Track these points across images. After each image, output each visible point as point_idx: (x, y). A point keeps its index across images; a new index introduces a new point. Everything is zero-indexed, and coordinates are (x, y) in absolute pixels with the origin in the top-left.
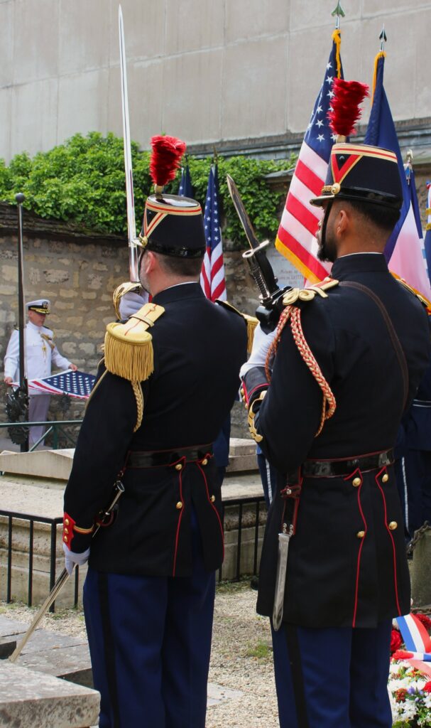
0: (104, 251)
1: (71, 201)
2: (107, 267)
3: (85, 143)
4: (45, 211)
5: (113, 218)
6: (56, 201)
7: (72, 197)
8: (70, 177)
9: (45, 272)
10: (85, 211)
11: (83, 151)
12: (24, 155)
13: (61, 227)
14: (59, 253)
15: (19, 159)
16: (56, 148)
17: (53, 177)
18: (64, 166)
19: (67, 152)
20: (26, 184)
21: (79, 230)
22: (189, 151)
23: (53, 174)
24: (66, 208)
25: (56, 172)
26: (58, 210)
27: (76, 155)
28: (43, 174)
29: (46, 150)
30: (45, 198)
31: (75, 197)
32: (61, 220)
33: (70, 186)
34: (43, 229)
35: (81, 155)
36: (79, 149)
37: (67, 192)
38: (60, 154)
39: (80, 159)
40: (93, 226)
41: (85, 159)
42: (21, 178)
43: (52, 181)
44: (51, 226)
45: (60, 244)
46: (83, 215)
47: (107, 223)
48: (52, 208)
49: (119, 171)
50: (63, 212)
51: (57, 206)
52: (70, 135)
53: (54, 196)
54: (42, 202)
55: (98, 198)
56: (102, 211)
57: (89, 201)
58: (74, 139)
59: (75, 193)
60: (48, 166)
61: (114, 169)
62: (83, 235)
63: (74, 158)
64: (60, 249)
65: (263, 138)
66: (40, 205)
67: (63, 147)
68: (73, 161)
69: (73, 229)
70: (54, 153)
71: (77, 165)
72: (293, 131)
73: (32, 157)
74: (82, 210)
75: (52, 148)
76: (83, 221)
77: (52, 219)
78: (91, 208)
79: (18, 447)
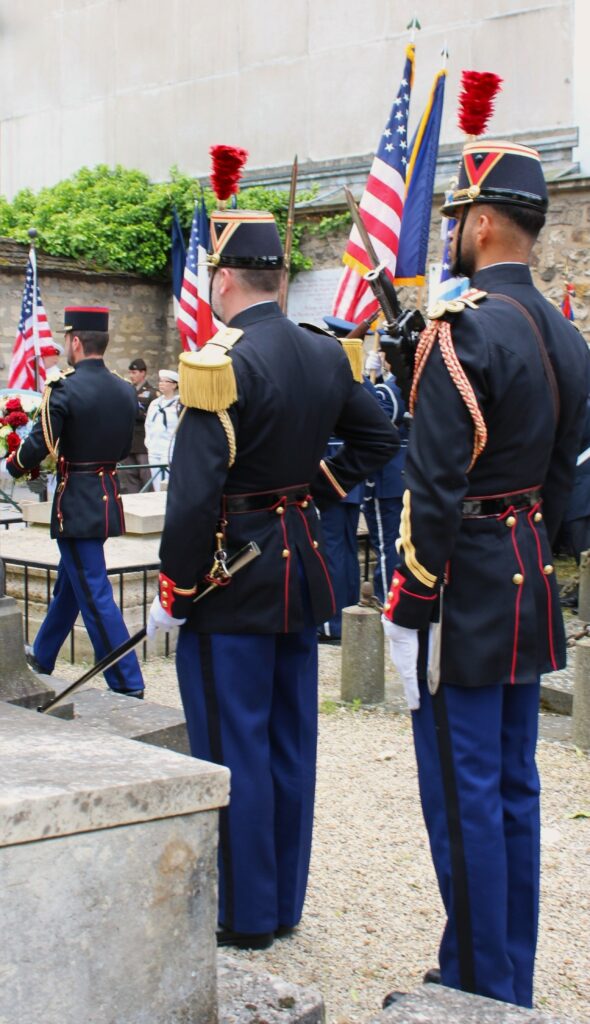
0: (116, 289)
1: (82, 237)
2: (121, 307)
3: (93, 176)
4: (55, 248)
5: (125, 254)
6: (66, 237)
7: (81, 233)
8: (78, 212)
9: (55, 313)
10: (96, 248)
11: (91, 185)
12: (28, 191)
13: (70, 264)
14: (69, 292)
15: (22, 195)
16: (61, 183)
17: (61, 212)
18: (71, 201)
19: (74, 186)
20: (32, 221)
21: (90, 267)
22: (203, 182)
23: (60, 209)
24: (76, 244)
25: (63, 207)
26: (68, 246)
27: (84, 189)
28: (50, 210)
29: (50, 185)
30: (53, 235)
31: (85, 232)
32: (71, 258)
33: (80, 221)
34: (52, 267)
35: (89, 189)
36: (86, 182)
37: (76, 227)
38: (67, 188)
39: (88, 192)
40: (105, 262)
41: (94, 193)
42: (26, 215)
43: (60, 216)
44: (60, 264)
45: (70, 282)
46: (93, 252)
47: (118, 260)
48: (61, 245)
49: (129, 205)
50: (73, 249)
51: (66, 243)
52: (76, 170)
53: (63, 232)
54: (51, 238)
55: (109, 233)
56: (114, 247)
57: (99, 236)
58: (81, 172)
59: (85, 229)
60: (54, 202)
61: (125, 202)
62: (94, 273)
63: (81, 192)
64: (69, 288)
65: (282, 168)
66: (49, 242)
67: (68, 181)
68: (81, 195)
69: (83, 267)
70: (61, 187)
71: (85, 199)
72: (315, 159)
73: (36, 193)
74: (92, 246)
75: (57, 182)
76: (94, 258)
77: (62, 257)
78: (102, 244)
79: (37, 496)
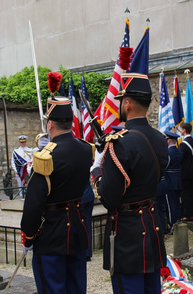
1: (25, 95)
3: (29, 70)
4: (14, 99)
6: (19, 95)
7: (25, 93)
8: (24, 85)
9: (16, 125)
10: (31, 98)
11: (29, 74)
12: (5, 77)
13: (21, 105)
14: (21, 116)
15: (2, 79)
16: (17, 73)
17: (17, 85)
18: (21, 80)
19: (22, 74)
20: (6, 89)
21: (29, 106)
22: (72, 71)
23: (17, 84)
24: (23, 98)
25: (18, 83)
26: (20, 98)
27: (26, 75)
28: (13, 84)
29: (13, 74)
30: (14, 94)
31: (26, 93)
32: (21, 103)
33: (24, 89)
34: (14, 107)
35: (28, 75)
36: (27, 73)
37: (23, 91)
38: (19, 76)
39: (27, 77)
40: (35, 104)
41: (30, 77)
42: (4, 86)
43: (17, 87)
44: (17, 105)
45: (21, 112)
46: (30, 100)
48: (17, 98)
49: (44, 81)
50: (22, 99)
51: (19, 97)
52: (23, 68)
53: (18, 93)
54: (13, 96)
55: (36, 93)
57: (32, 94)
58: (25, 69)
59: (26, 91)
60: (14, 81)
61: (42, 80)
62: (31, 108)
63: (25, 77)
64: (21, 115)
65: (102, 64)
66: (12, 97)
67: (20, 73)
68: (24, 78)
69: (26, 106)
70: (17, 75)
71: (26, 80)
72: (114, 60)
73: (8, 77)
74: (29, 98)
75: (16, 73)
76: (30, 102)
77: (17, 102)
78: (33, 97)
79: (9, 197)
